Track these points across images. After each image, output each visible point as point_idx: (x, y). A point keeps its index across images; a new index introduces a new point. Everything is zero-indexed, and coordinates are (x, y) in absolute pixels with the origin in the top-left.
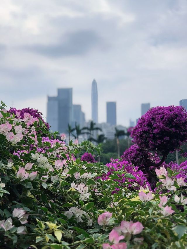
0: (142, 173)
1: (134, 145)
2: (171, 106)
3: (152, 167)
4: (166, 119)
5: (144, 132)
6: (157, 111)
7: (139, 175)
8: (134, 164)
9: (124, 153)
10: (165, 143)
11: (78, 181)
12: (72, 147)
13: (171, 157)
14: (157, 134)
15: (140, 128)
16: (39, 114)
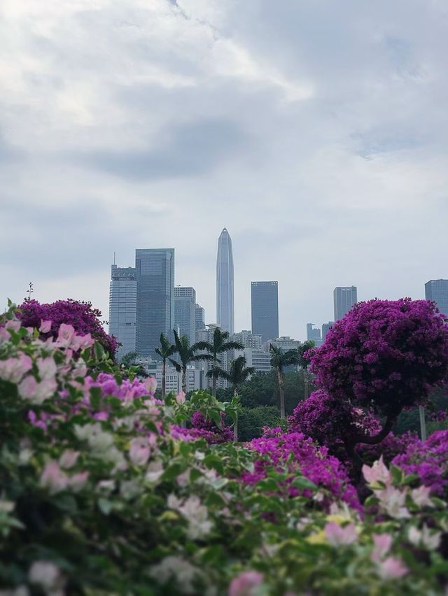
0: (336, 462)
1: (318, 392)
2: (405, 301)
3: (362, 444)
4: (392, 329)
5: (341, 360)
6: (371, 312)
7: (330, 468)
8: (318, 441)
9: (295, 411)
10: (391, 387)
11: (184, 491)
12: (171, 408)
13: (406, 417)
14: (373, 365)
15: (331, 350)
16: (92, 315)
